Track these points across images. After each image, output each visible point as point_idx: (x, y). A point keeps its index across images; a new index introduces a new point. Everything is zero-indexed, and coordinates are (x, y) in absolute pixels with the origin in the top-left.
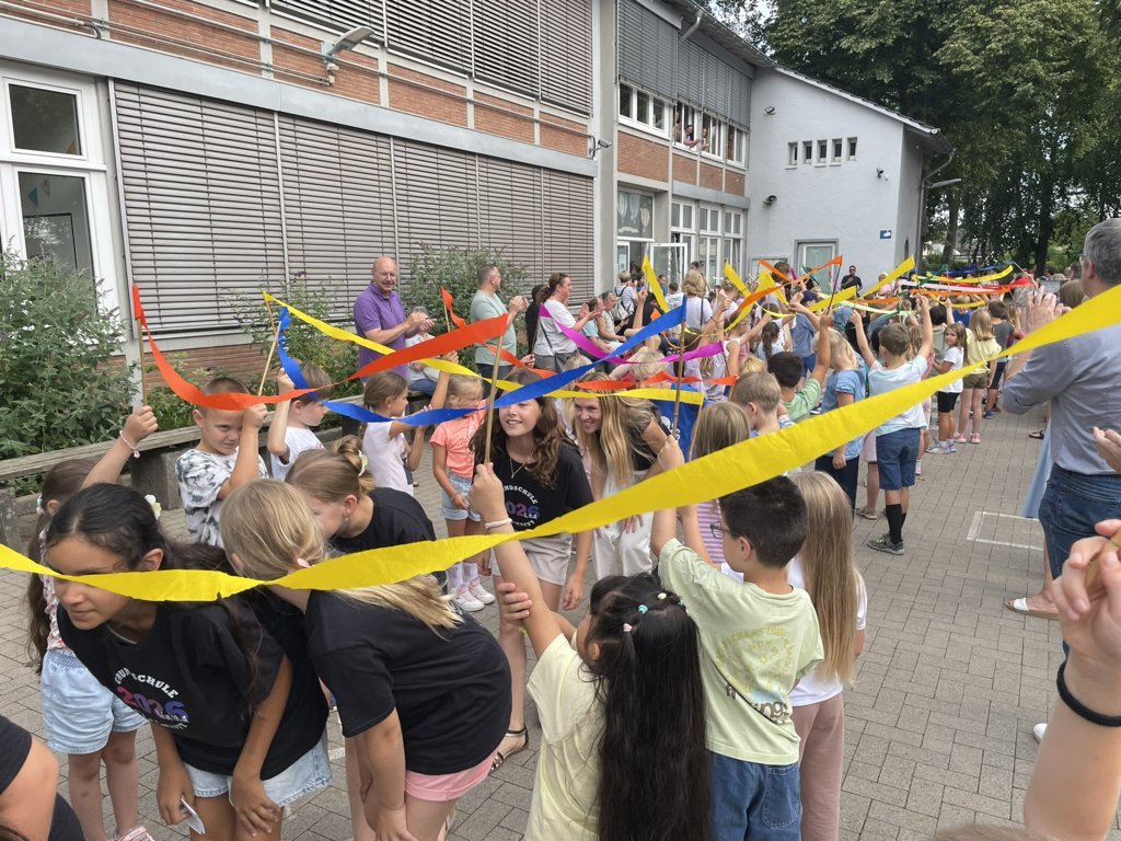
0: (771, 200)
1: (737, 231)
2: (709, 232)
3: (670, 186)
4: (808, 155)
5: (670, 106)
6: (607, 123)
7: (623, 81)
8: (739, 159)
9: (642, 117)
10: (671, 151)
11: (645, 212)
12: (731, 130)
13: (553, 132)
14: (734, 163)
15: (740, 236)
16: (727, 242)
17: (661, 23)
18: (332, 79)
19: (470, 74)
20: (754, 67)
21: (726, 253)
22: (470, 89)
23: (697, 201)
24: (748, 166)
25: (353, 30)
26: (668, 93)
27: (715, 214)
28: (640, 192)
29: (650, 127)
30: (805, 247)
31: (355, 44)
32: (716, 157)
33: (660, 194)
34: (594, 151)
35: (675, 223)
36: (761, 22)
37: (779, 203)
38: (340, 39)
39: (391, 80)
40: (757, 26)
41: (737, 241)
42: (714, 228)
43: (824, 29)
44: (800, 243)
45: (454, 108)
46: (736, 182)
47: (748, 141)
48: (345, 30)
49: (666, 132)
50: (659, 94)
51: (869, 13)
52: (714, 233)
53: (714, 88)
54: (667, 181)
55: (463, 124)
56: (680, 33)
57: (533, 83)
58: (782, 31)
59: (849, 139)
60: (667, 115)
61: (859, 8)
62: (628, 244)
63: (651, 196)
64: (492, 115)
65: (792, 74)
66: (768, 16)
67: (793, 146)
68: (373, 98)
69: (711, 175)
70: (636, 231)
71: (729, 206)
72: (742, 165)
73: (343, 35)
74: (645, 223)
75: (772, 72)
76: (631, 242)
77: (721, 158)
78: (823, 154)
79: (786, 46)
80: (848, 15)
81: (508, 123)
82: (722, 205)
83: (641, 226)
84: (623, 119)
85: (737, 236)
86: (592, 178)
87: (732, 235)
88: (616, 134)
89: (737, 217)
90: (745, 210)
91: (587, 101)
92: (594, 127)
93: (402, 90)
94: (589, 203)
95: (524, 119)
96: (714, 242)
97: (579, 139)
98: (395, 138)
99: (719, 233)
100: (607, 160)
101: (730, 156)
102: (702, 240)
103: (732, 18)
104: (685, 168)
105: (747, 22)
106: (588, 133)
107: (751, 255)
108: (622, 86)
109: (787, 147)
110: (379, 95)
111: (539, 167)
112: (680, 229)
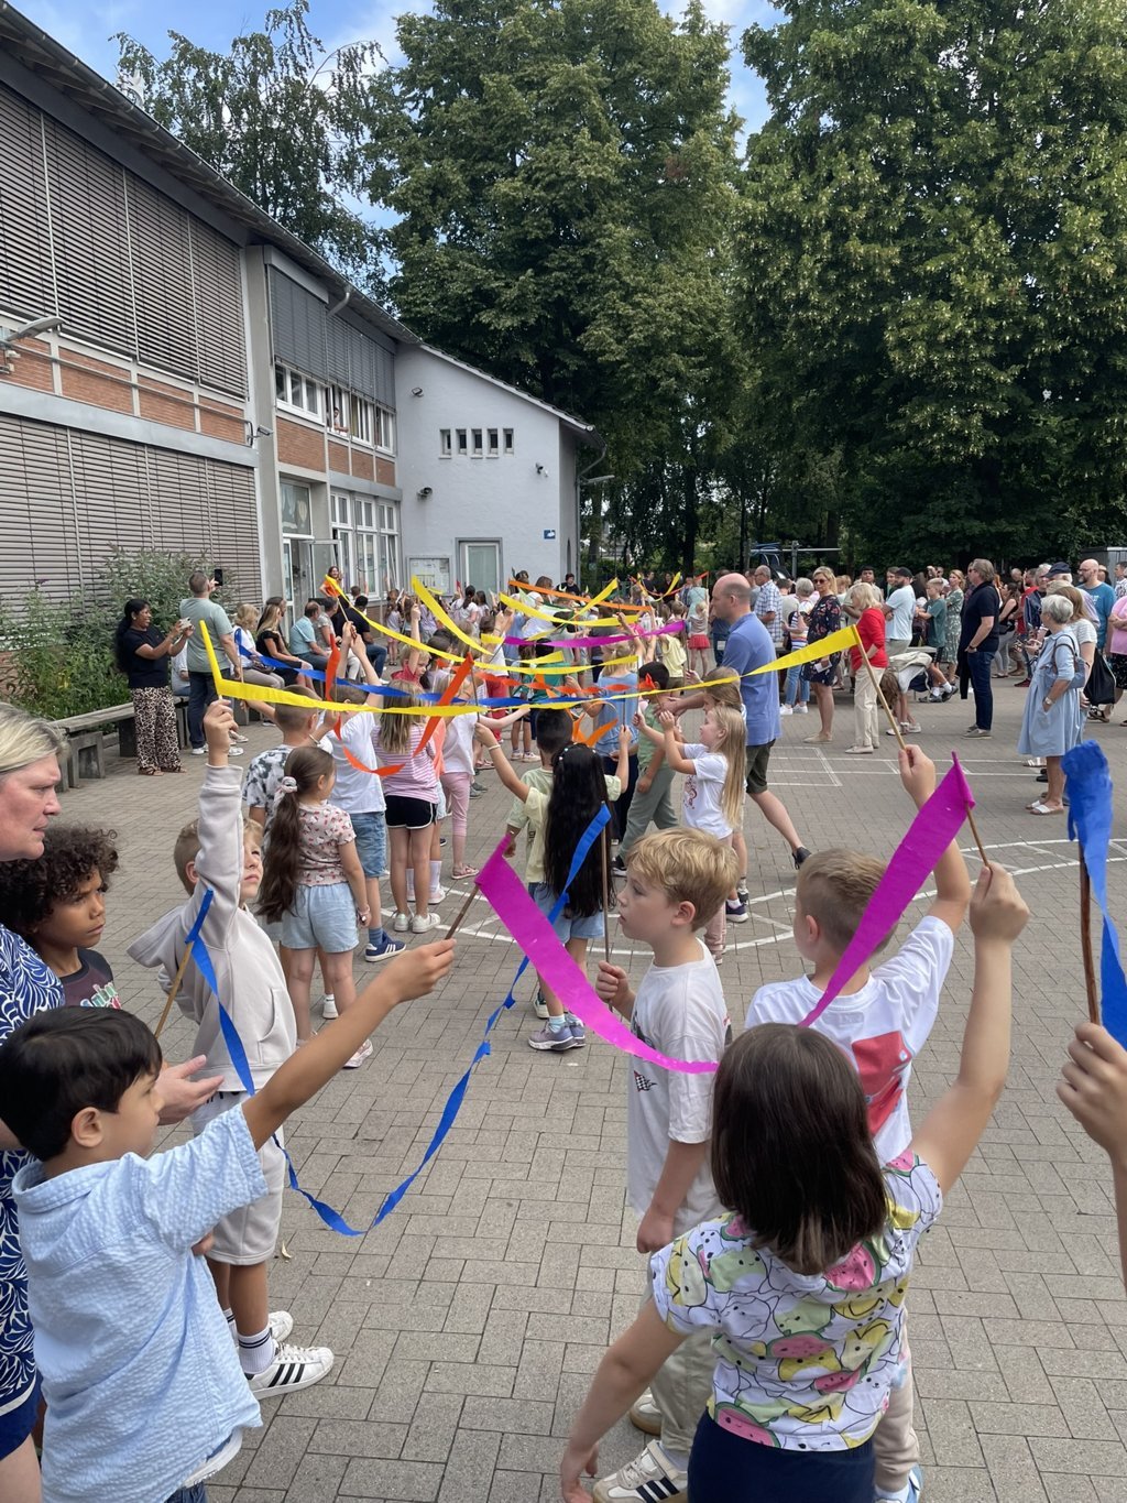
0: (426, 492)
1: (391, 527)
2: (363, 527)
3: (328, 477)
4: (463, 444)
5: (322, 388)
6: (264, 408)
7: (278, 362)
8: (387, 445)
9: (296, 397)
10: (326, 438)
11: (302, 505)
12: (377, 412)
13: (212, 418)
14: (382, 449)
15: (394, 532)
16: (382, 538)
17: (295, 288)
18: (12, 367)
19: (134, 357)
20: (396, 341)
21: (382, 551)
22: (134, 372)
23: (351, 492)
24: (397, 453)
25: (42, 319)
26: (319, 374)
27: (368, 506)
28: (293, 482)
29: (304, 412)
30: (466, 546)
31: (40, 331)
32: (364, 442)
33: (316, 485)
34: (251, 438)
35: (334, 520)
36: (386, 279)
37: (435, 497)
38: (24, 328)
39: (63, 365)
40: (381, 282)
41: (392, 537)
42: (369, 523)
43: (461, 300)
44: (461, 542)
45: (115, 393)
46: (387, 470)
47: (395, 424)
48: (32, 319)
49: (319, 418)
50: (313, 375)
51: (508, 286)
52: (369, 529)
53: (358, 364)
54: (323, 471)
55: (129, 411)
56: (328, 308)
57: (192, 366)
58: (413, 295)
59: (505, 430)
60: (320, 398)
61: (497, 279)
62: (289, 542)
63: (305, 488)
64: (155, 401)
65: (439, 354)
66: (394, 274)
67: (445, 433)
68: (47, 386)
69: (362, 463)
70: (294, 526)
71: (384, 499)
72: (390, 451)
73: (30, 323)
74: (303, 517)
75: (416, 348)
76: (292, 540)
77: (370, 444)
78: (478, 444)
79: (419, 312)
80: (486, 287)
81: (170, 409)
82: (376, 497)
83: (296, 520)
84: (281, 404)
85: (391, 532)
86: (252, 468)
87: (386, 530)
88: (274, 419)
89: (390, 509)
90: (397, 503)
91: (242, 384)
92: (250, 411)
93: (72, 375)
94: (251, 496)
95: (184, 404)
96: (370, 538)
97: (237, 425)
98: (72, 429)
99: (374, 528)
100: (266, 448)
101: (377, 441)
102: (358, 535)
103: (350, 270)
104: (339, 452)
105: (369, 277)
106: (246, 419)
107: (408, 553)
108: (278, 368)
109: (439, 434)
110: (52, 381)
111: (203, 458)
112: (337, 524)
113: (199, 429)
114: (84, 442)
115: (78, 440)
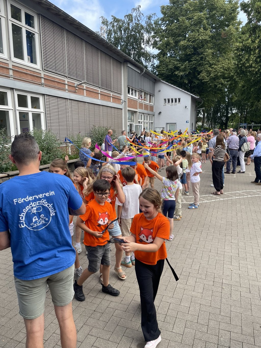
0: (160, 113)
1: (152, 121)
2: (146, 121)
3: (138, 110)
4: (169, 102)
5: (138, 91)
6: (125, 96)
7: (129, 86)
8: (152, 103)
9: (132, 94)
10: (138, 102)
11: (132, 116)
12: (150, 96)
13: (115, 99)
14: (151, 104)
15: (153, 122)
16: (150, 123)
17: (133, 70)
18: (77, 91)
19: (100, 87)
20: (155, 80)
21: (150, 126)
22: (99, 90)
23: (143, 113)
24: (154, 104)
25: (83, 81)
26: (137, 88)
27: (147, 116)
28: (131, 112)
29: (134, 97)
30: (168, 125)
31: (82, 84)
32: (147, 102)
33: (136, 112)
34: (122, 103)
35: (139, 119)
36: (155, 65)
37: (162, 114)
38: (79, 83)
39: (86, 90)
40: (154, 66)
41: (152, 123)
42: (147, 120)
43: (171, 69)
45: (96, 95)
46: (152, 108)
47: (154, 98)
48: (81, 81)
49: (137, 98)
50: (136, 89)
51: (182, 65)
52: (147, 121)
53: (146, 85)
54: (137, 109)
55: (98, 99)
56: (140, 74)
57: (111, 88)
58: (161, 69)
59: (178, 98)
60: (137, 93)
61: (180, 64)
62: (129, 124)
63: (133, 113)
64: (103, 96)
65: (165, 82)
66: (157, 64)
67: (165, 100)
68: (83, 94)
69: (146, 107)
70: (130, 121)
71: (151, 115)
72: (153, 104)
73: (80, 82)
74: (132, 119)
75: (160, 81)
76: (130, 124)
77: (148, 103)
78: (172, 102)
79: (162, 72)
80: (177, 66)
81: (106, 97)
82: (149, 114)
83: (131, 120)
84: (129, 95)
85: (152, 122)
86: (122, 109)
87: (151, 121)
88: (127, 99)
89: (152, 117)
90: (154, 115)
91: (121, 91)
92: (122, 97)
93: (88, 92)
94: (122, 115)
95: (109, 96)
96: (147, 123)
97: (119, 100)
98: (87, 103)
99: (148, 121)
100: (125, 105)
101: (150, 102)
102: (144, 123)
103: (147, 64)
104: (141, 105)
105: (151, 65)
106: (121, 99)
107: (155, 126)
108: (128, 87)
109: (164, 99)
110: (84, 93)
111: (112, 107)
112: (140, 120)
113: (112, 101)
114: (89, 105)
115: (88, 105)
